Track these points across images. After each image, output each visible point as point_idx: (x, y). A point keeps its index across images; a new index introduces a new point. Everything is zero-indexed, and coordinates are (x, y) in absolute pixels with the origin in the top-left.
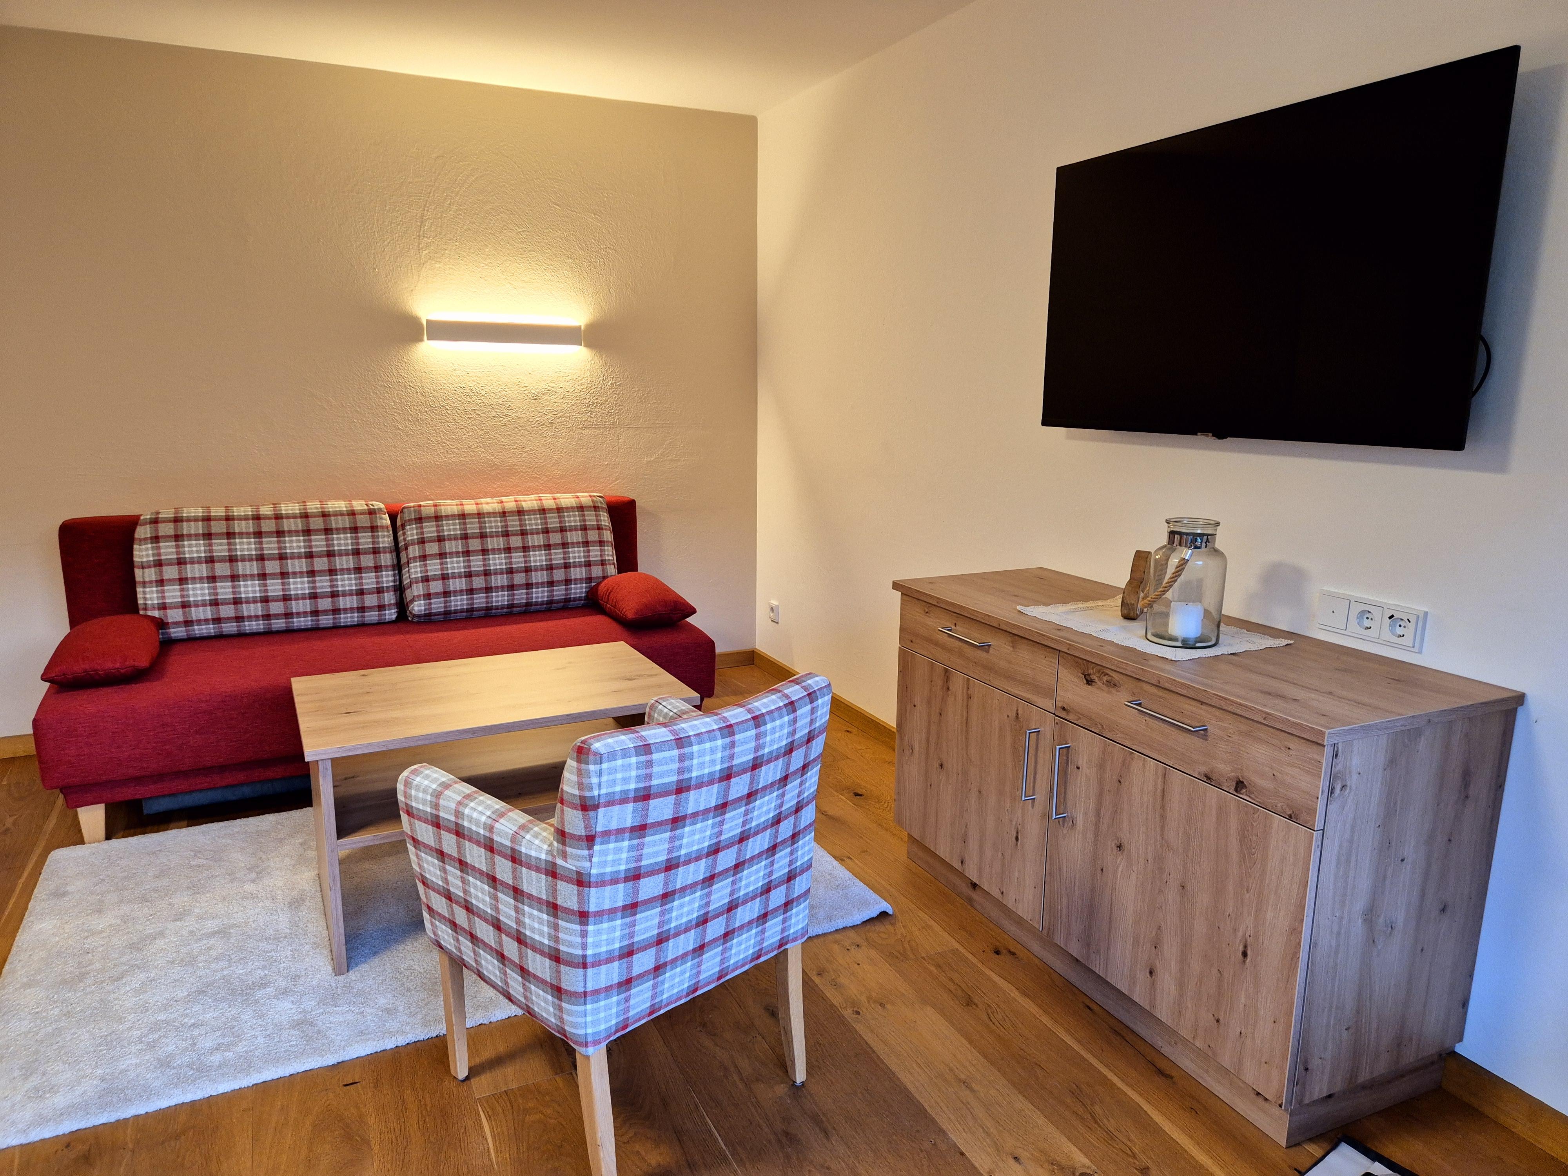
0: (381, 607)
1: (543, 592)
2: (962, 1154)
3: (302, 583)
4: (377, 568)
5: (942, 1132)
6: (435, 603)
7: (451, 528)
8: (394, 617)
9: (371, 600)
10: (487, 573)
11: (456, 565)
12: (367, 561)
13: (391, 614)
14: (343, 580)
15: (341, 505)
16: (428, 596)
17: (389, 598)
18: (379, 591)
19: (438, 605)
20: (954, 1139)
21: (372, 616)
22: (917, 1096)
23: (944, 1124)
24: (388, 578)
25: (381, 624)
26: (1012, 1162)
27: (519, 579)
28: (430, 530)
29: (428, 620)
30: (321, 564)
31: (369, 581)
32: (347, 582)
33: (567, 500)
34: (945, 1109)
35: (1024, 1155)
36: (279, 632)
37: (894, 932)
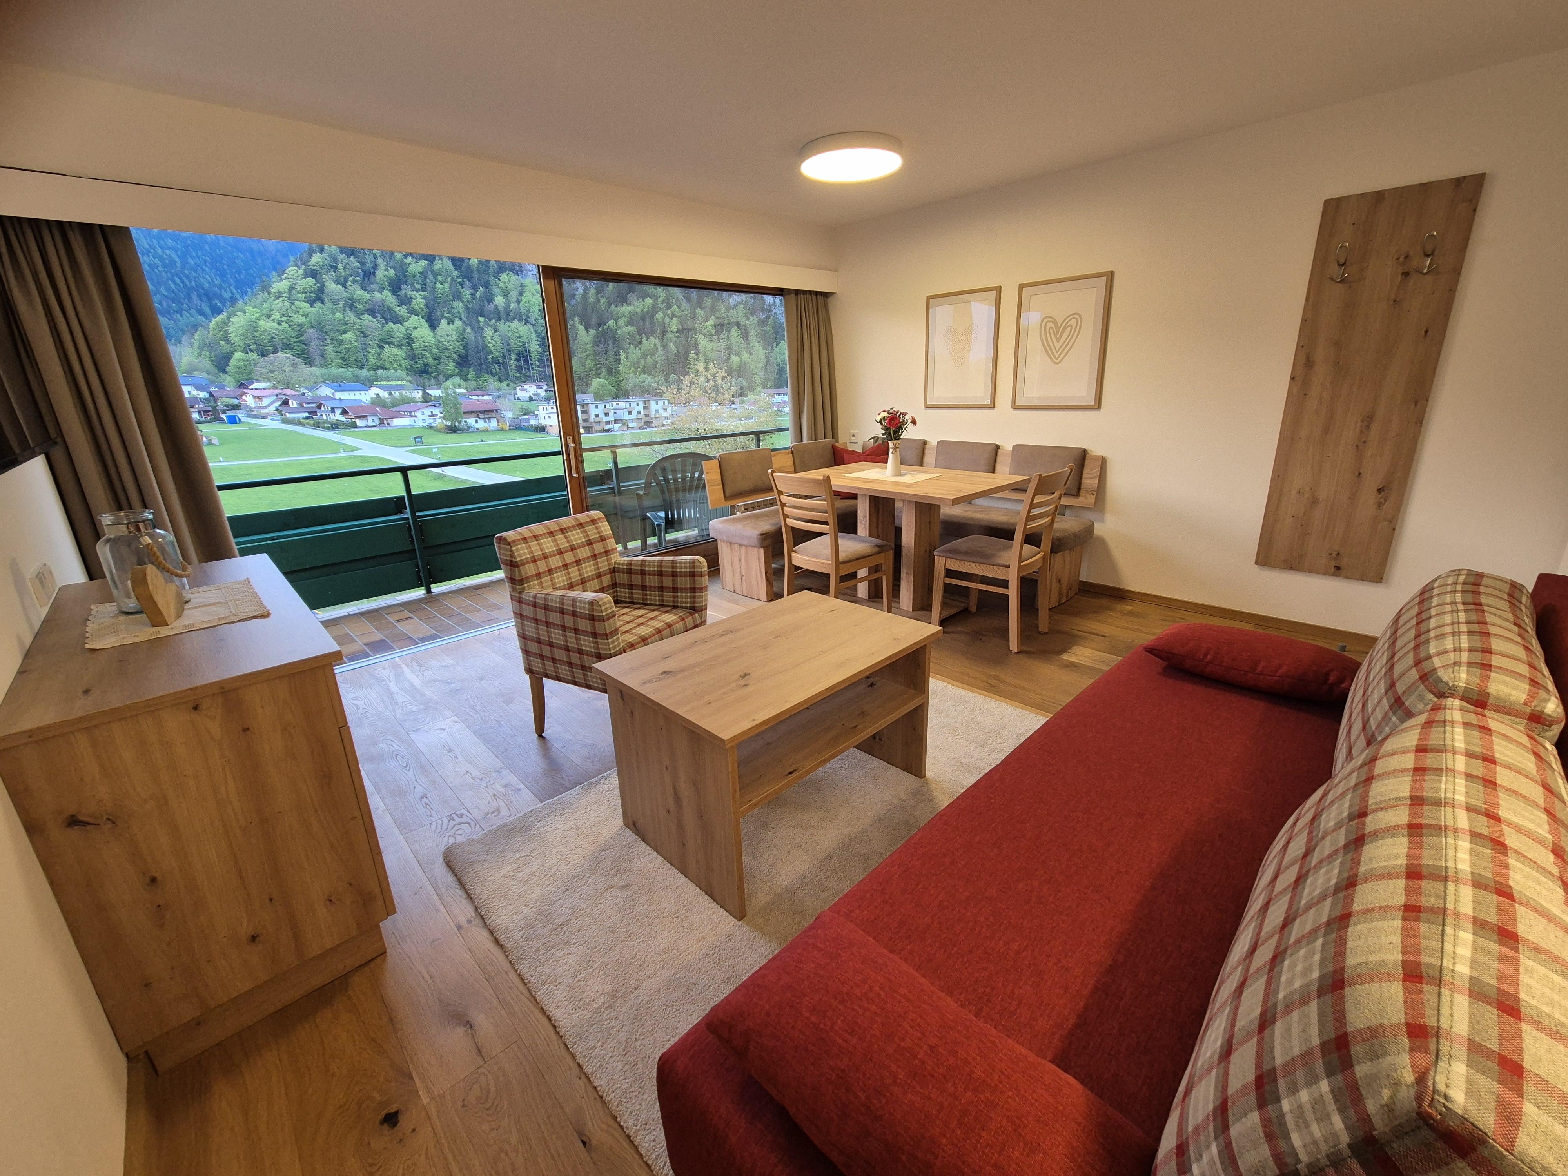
37: (446, 838)
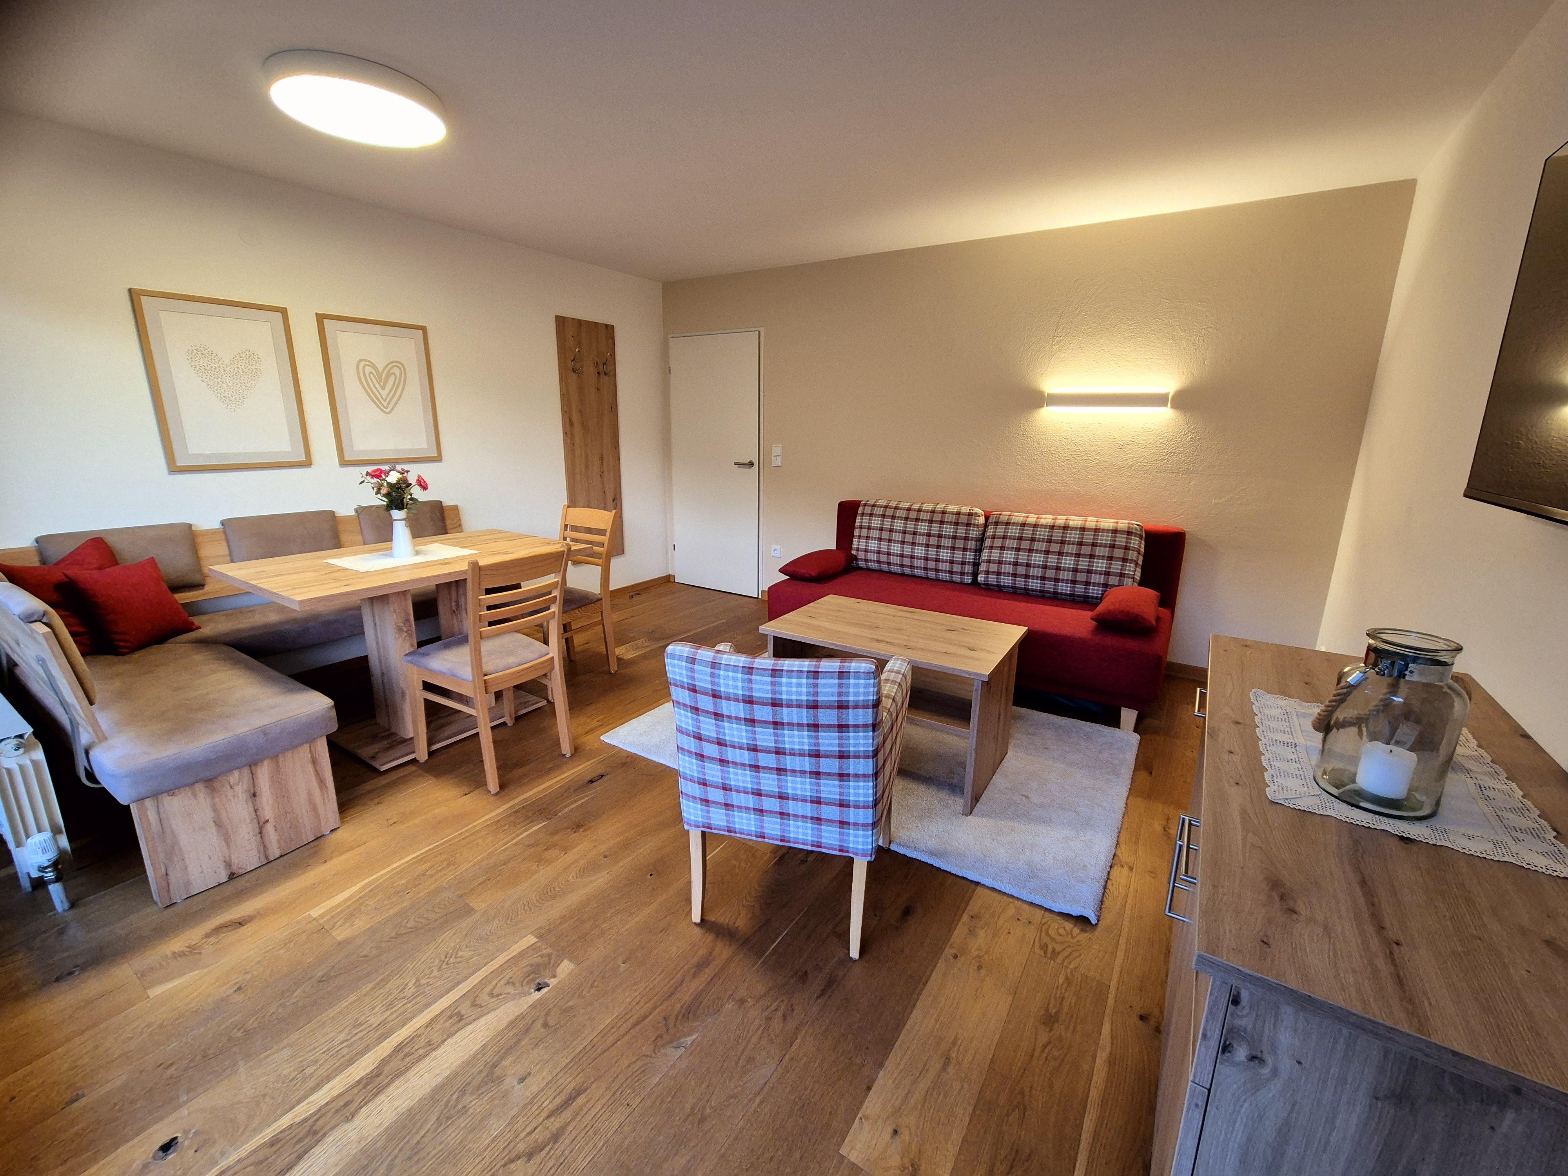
0: (962, 574)
1: (1067, 587)
2: (869, 1088)
3: (922, 550)
4: (965, 549)
5: (881, 1065)
6: (991, 578)
7: (1014, 531)
8: (970, 581)
9: (957, 568)
10: (1028, 565)
11: (1009, 556)
12: (960, 544)
13: (968, 579)
14: (943, 553)
15: (954, 508)
16: (987, 572)
17: (968, 569)
18: (963, 563)
19: (992, 579)
20: (880, 1076)
21: (957, 578)
22: (904, 1032)
23: (889, 1064)
24: (970, 557)
25: (962, 583)
26: (890, 1130)
27: (1050, 573)
28: (1000, 530)
29: (987, 588)
30: (933, 541)
31: (958, 556)
32: (945, 554)
33: (1107, 523)
34: (907, 1057)
35: (905, 1135)
36: (908, 575)
37: (1078, 938)
